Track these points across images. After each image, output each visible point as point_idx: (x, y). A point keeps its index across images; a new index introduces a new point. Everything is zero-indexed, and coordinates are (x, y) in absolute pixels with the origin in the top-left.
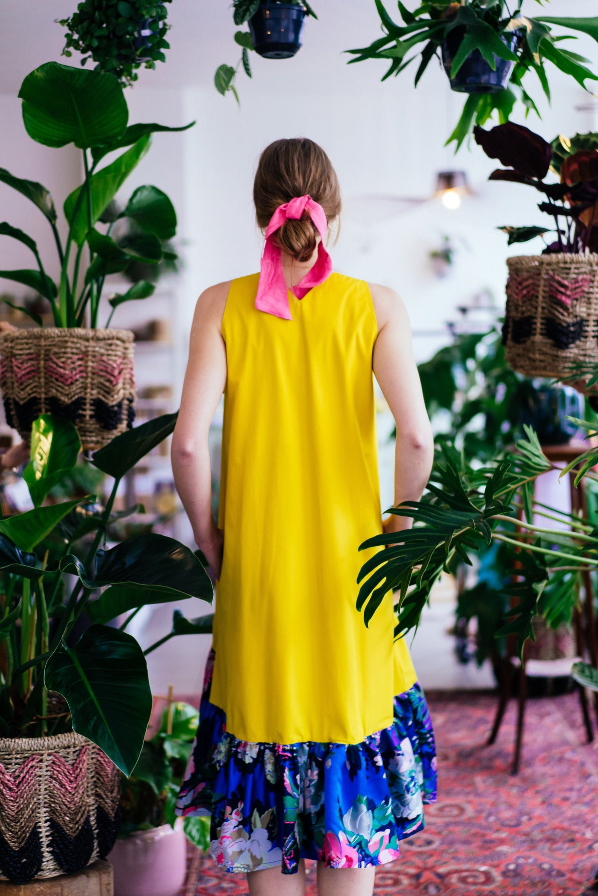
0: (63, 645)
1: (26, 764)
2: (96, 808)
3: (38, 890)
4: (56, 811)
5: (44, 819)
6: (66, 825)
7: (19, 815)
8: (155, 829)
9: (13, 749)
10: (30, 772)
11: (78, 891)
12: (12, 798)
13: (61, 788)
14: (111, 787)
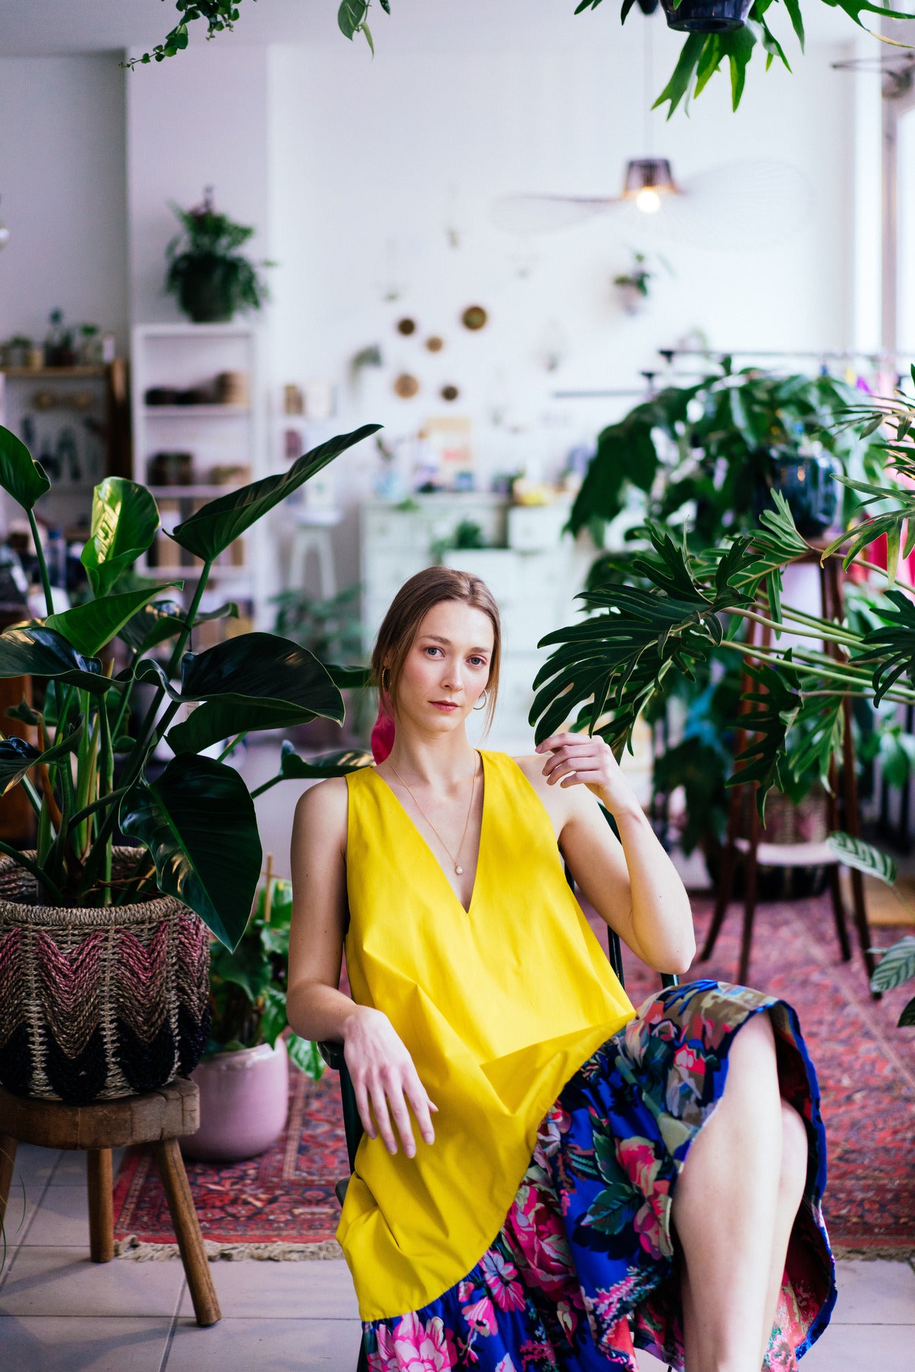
0: (141, 779)
1: (86, 942)
2: (178, 1007)
3: (101, 1114)
4: (125, 1008)
5: (109, 1019)
6: (139, 1028)
7: (76, 1011)
8: (248, 1050)
9: (70, 923)
10: (92, 954)
11: (152, 1118)
12: (67, 988)
13: (132, 977)
14: (198, 979)
